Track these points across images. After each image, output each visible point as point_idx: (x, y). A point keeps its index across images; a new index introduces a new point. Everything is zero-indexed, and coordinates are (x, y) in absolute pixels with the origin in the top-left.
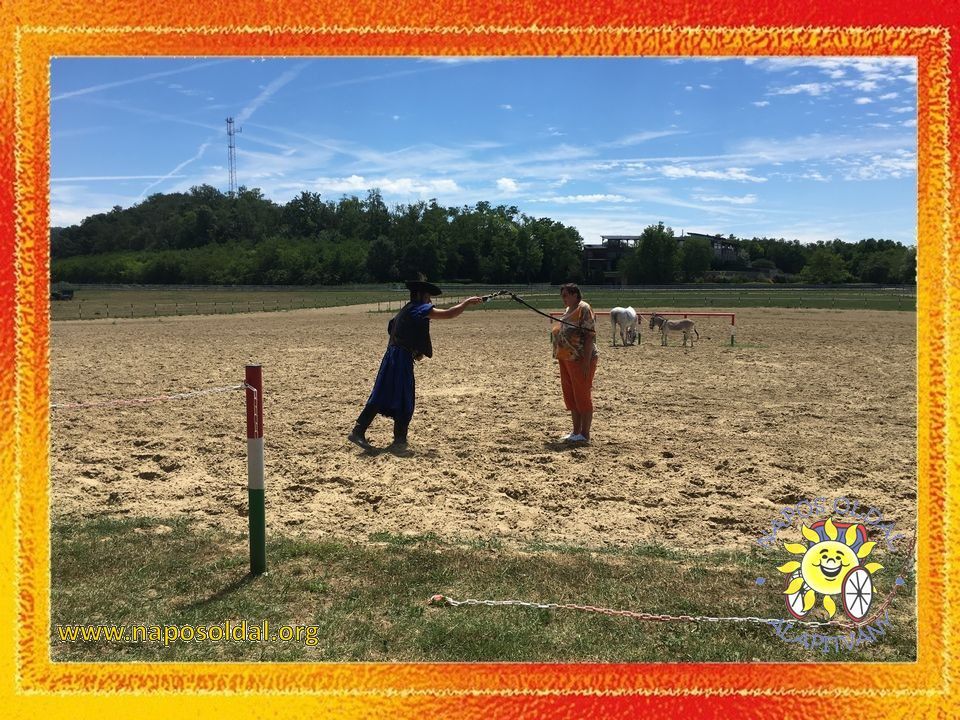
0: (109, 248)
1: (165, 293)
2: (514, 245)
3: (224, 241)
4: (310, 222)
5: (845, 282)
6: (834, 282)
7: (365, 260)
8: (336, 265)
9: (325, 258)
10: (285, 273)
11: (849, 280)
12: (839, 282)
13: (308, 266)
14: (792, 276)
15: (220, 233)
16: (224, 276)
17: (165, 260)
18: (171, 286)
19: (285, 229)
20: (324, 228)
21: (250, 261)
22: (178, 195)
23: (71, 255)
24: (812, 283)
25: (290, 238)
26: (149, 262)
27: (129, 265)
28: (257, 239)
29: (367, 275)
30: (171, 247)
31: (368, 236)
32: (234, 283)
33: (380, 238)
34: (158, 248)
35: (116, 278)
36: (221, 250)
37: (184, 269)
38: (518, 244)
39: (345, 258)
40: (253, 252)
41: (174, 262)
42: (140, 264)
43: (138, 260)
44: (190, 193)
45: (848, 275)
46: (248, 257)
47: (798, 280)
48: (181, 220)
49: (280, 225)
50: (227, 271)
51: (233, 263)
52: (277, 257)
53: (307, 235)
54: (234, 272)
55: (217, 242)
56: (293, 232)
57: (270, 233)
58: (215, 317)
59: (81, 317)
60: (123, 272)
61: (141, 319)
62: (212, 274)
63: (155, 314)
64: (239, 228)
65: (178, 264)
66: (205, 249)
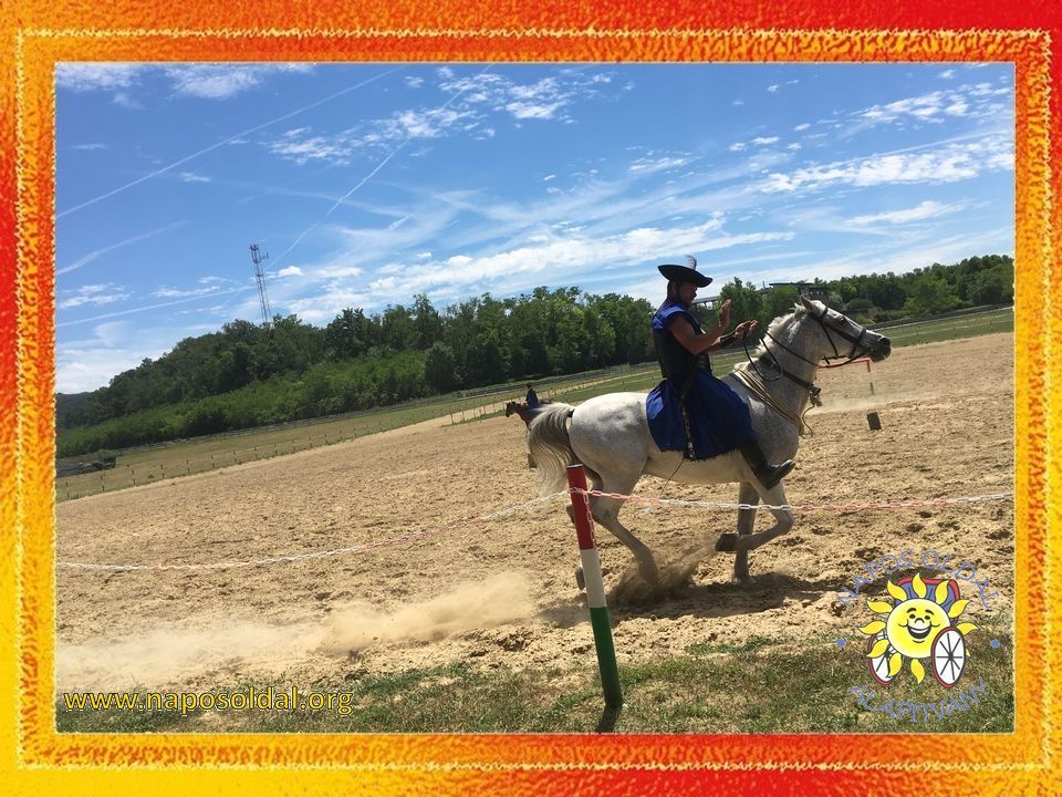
0: (144, 405)
1: (213, 444)
2: (582, 329)
3: (267, 377)
4: (357, 341)
5: (956, 308)
6: (943, 312)
7: (423, 372)
8: (392, 383)
9: (378, 376)
10: (338, 400)
11: (960, 306)
12: (948, 310)
13: (361, 388)
14: (893, 313)
15: (260, 369)
16: (273, 414)
17: (206, 408)
18: (218, 435)
19: (331, 352)
20: (372, 345)
21: (298, 394)
22: (209, 336)
23: (103, 420)
24: (919, 317)
25: (337, 362)
26: (189, 413)
27: (168, 420)
28: (303, 369)
29: (427, 388)
30: (212, 393)
31: (422, 345)
32: (284, 420)
33: (436, 345)
34: (197, 395)
35: (156, 437)
36: (264, 387)
37: (229, 414)
38: (587, 327)
39: (400, 374)
40: (300, 383)
41: (216, 408)
42: (180, 416)
43: (178, 413)
44: (222, 331)
45: (958, 300)
46: (296, 389)
47: (902, 316)
48: (218, 362)
49: (324, 349)
50: (274, 409)
51: (280, 399)
52: (327, 384)
53: (355, 354)
54: (282, 409)
55: (259, 378)
56: (339, 354)
57: (315, 360)
58: (278, 459)
59: (135, 484)
60: (163, 430)
61: (200, 475)
62: (260, 415)
63: (214, 467)
64: (280, 360)
65: (220, 410)
66: (247, 389)
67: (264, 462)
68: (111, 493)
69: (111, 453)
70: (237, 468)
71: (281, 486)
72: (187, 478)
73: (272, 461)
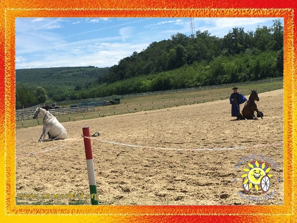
0: (133, 74)
3: (191, 63)
4: (239, 45)
8: (257, 69)
9: (250, 64)
10: (228, 77)
13: (240, 71)
15: (188, 59)
16: (194, 82)
17: (162, 77)
20: (247, 47)
21: (207, 72)
22: (164, 41)
23: (115, 81)
25: (228, 56)
26: (154, 79)
27: (144, 82)
28: (210, 59)
30: (164, 70)
32: (199, 86)
34: (158, 71)
35: (138, 90)
36: (190, 68)
37: (172, 81)
39: (262, 64)
40: (208, 66)
42: (149, 81)
43: (148, 79)
44: (171, 39)
46: (206, 70)
48: (168, 54)
49: (222, 49)
50: (194, 79)
51: (197, 75)
52: (222, 68)
53: (238, 52)
54: (199, 80)
55: (188, 64)
56: (229, 52)
57: (217, 55)
58: (196, 105)
59: (129, 112)
60: (141, 87)
61: (158, 110)
62: (187, 82)
63: (165, 107)
64: (199, 54)
65: (168, 79)
66: (182, 69)
67: (188, 106)
68: (118, 116)
69: (119, 97)
70: (175, 108)
71: (198, 119)
72: (152, 111)
73: (193, 106)
